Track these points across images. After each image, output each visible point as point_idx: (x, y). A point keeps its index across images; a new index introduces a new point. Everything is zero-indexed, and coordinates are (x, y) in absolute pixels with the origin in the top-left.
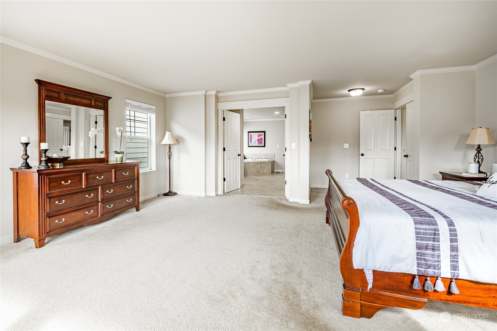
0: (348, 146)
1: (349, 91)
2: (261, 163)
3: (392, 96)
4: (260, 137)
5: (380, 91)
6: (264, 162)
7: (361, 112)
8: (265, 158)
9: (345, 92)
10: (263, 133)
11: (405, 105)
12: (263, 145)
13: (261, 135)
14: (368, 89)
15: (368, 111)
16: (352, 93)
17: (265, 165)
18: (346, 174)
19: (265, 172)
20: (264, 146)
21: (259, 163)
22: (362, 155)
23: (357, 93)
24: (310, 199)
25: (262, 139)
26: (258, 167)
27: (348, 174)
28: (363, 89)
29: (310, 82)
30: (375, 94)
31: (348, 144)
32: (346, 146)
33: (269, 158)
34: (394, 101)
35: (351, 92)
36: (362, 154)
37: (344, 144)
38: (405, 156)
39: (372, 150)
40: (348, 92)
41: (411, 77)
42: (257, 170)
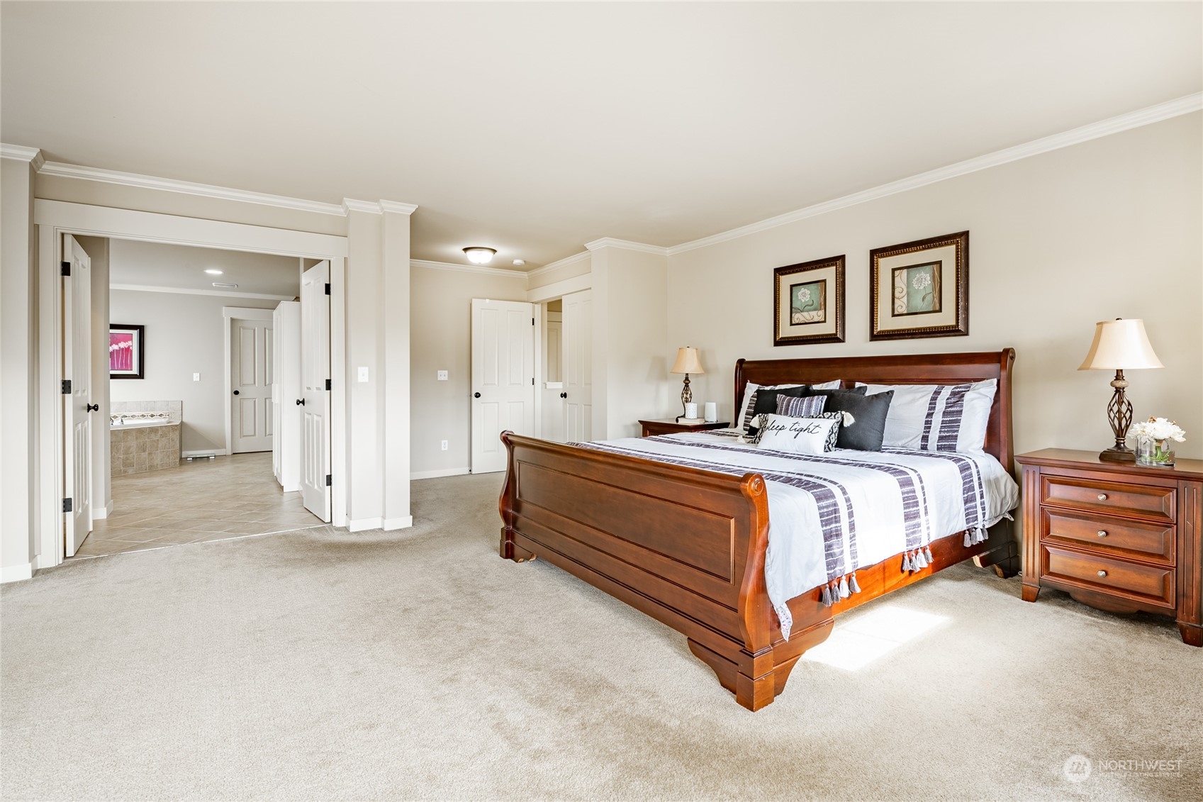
0: (447, 375)
1: (466, 250)
2: (140, 431)
3: (525, 275)
4: (123, 345)
5: (517, 262)
6: (153, 430)
7: (473, 300)
8: (143, 416)
9: (456, 250)
10: (135, 333)
11: (561, 296)
12: (135, 371)
13: (130, 338)
14: (504, 252)
15: (488, 300)
16: (472, 256)
17: (155, 439)
18: (443, 442)
19: (157, 461)
20: (141, 376)
21: (134, 433)
22: (478, 395)
23: (479, 258)
24: (412, 512)
25: (128, 350)
26: (129, 448)
27: (446, 441)
28: (494, 251)
29: (412, 209)
30: (507, 266)
31: (446, 372)
32: (443, 375)
33: (161, 415)
34: (532, 285)
35: (469, 253)
36: (477, 393)
37: (439, 371)
38: (562, 395)
39: (495, 384)
40: (463, 252)
41: (587, 245)
42: (127, 459)
